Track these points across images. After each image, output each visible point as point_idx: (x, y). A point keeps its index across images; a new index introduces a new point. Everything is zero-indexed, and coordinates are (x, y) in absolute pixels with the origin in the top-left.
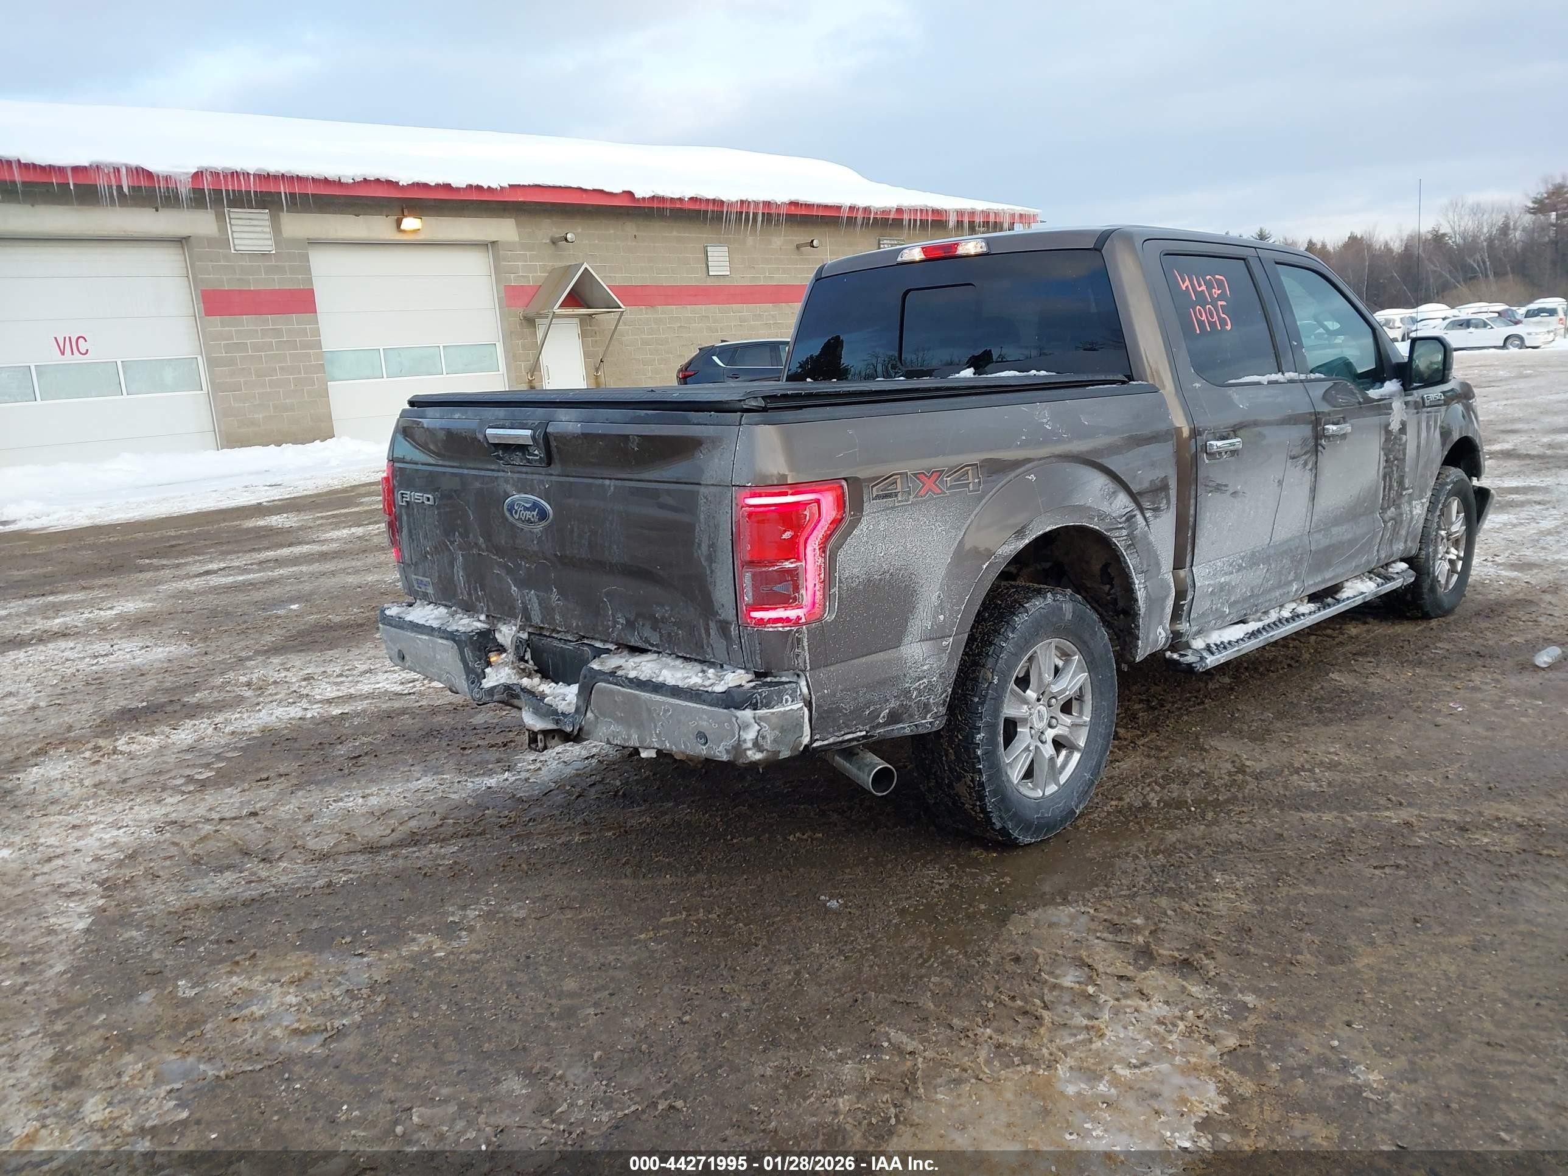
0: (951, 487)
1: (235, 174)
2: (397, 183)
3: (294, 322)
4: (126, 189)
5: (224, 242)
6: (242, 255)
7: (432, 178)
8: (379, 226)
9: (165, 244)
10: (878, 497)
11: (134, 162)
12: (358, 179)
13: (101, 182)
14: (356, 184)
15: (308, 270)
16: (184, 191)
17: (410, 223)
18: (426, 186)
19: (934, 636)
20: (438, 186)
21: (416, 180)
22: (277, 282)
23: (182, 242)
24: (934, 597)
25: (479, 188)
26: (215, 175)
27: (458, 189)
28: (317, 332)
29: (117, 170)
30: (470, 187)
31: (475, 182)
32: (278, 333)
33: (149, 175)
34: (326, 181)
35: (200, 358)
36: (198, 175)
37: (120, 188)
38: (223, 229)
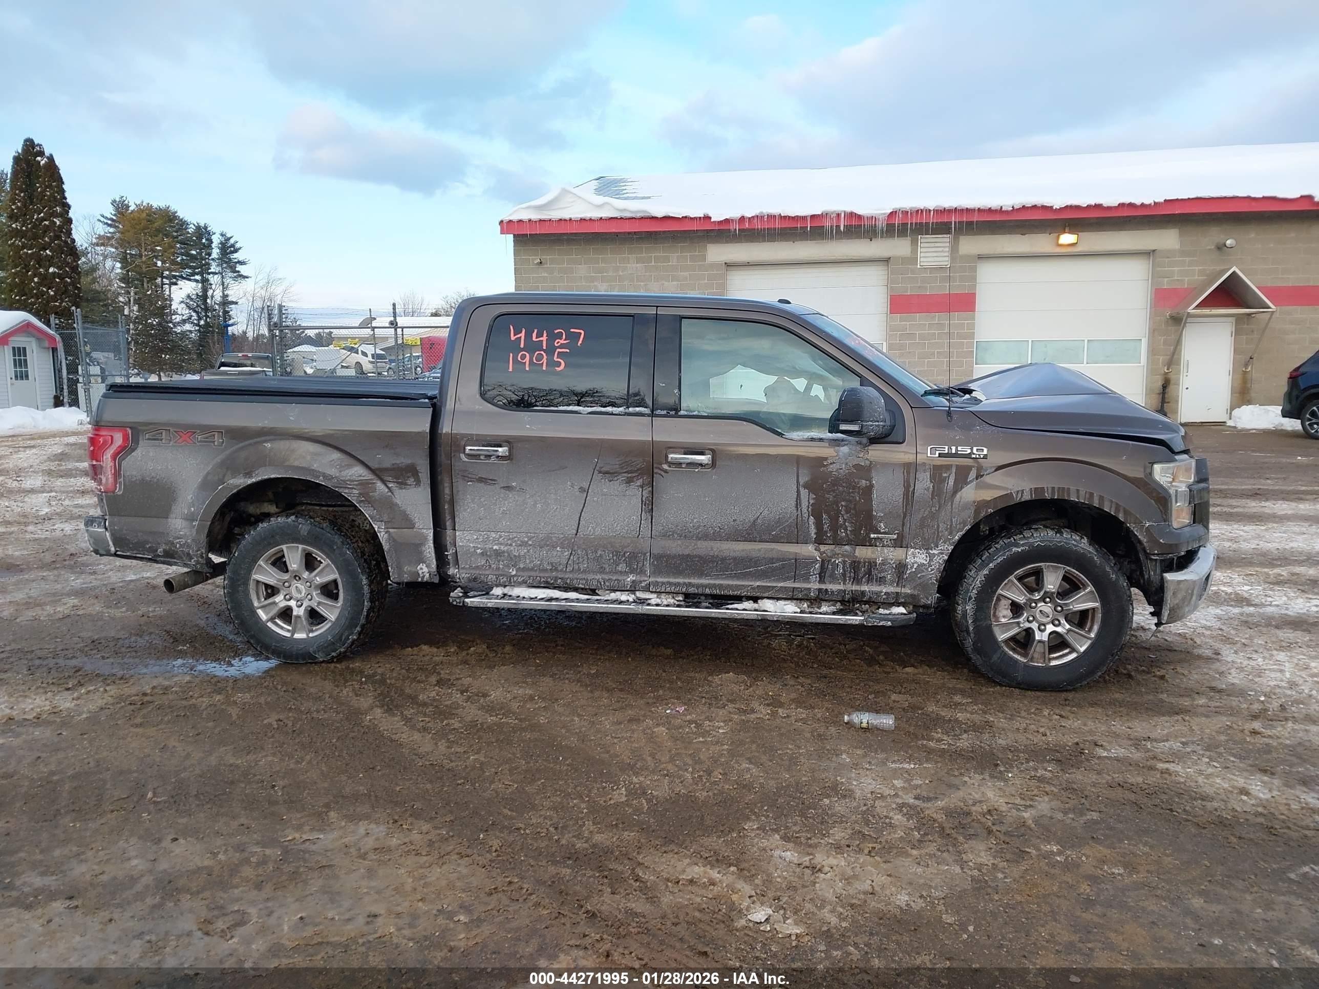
0: (201, 441)
1: (919, 212)
2: (1052, 207)
3: (957, 318)
4: (842, 228)
5: (913, 259)
6: (925, 269)
7: (1084, 200)
8: (1040, 242)
9: (876, 263)
10: (149, 439)
11: (849, 209)
12: (1016, 207)
13: (827, 224)
14: (1014, 210)
15: (974, 279)
16: (882, 224)
17: (1067, 238)
18: (1077, 208)
19: (190, 518)
20: (1089, 207)
21: (1069, 203)
22: (945, 289)
23: (887, 261)
24: (189, 497)
25: (1131, 205)
26: (905, 213)
27: (1109, 208)
28: (972, 326)
29: (838, 215)
30: (1122, 205)
31: (1127, 200)
32: (941, 326)
33: (859, 217)
34: (990, 210)
35: (885, 343)
36: (892, 214)
37: (838, 227)
38: (914, 251)
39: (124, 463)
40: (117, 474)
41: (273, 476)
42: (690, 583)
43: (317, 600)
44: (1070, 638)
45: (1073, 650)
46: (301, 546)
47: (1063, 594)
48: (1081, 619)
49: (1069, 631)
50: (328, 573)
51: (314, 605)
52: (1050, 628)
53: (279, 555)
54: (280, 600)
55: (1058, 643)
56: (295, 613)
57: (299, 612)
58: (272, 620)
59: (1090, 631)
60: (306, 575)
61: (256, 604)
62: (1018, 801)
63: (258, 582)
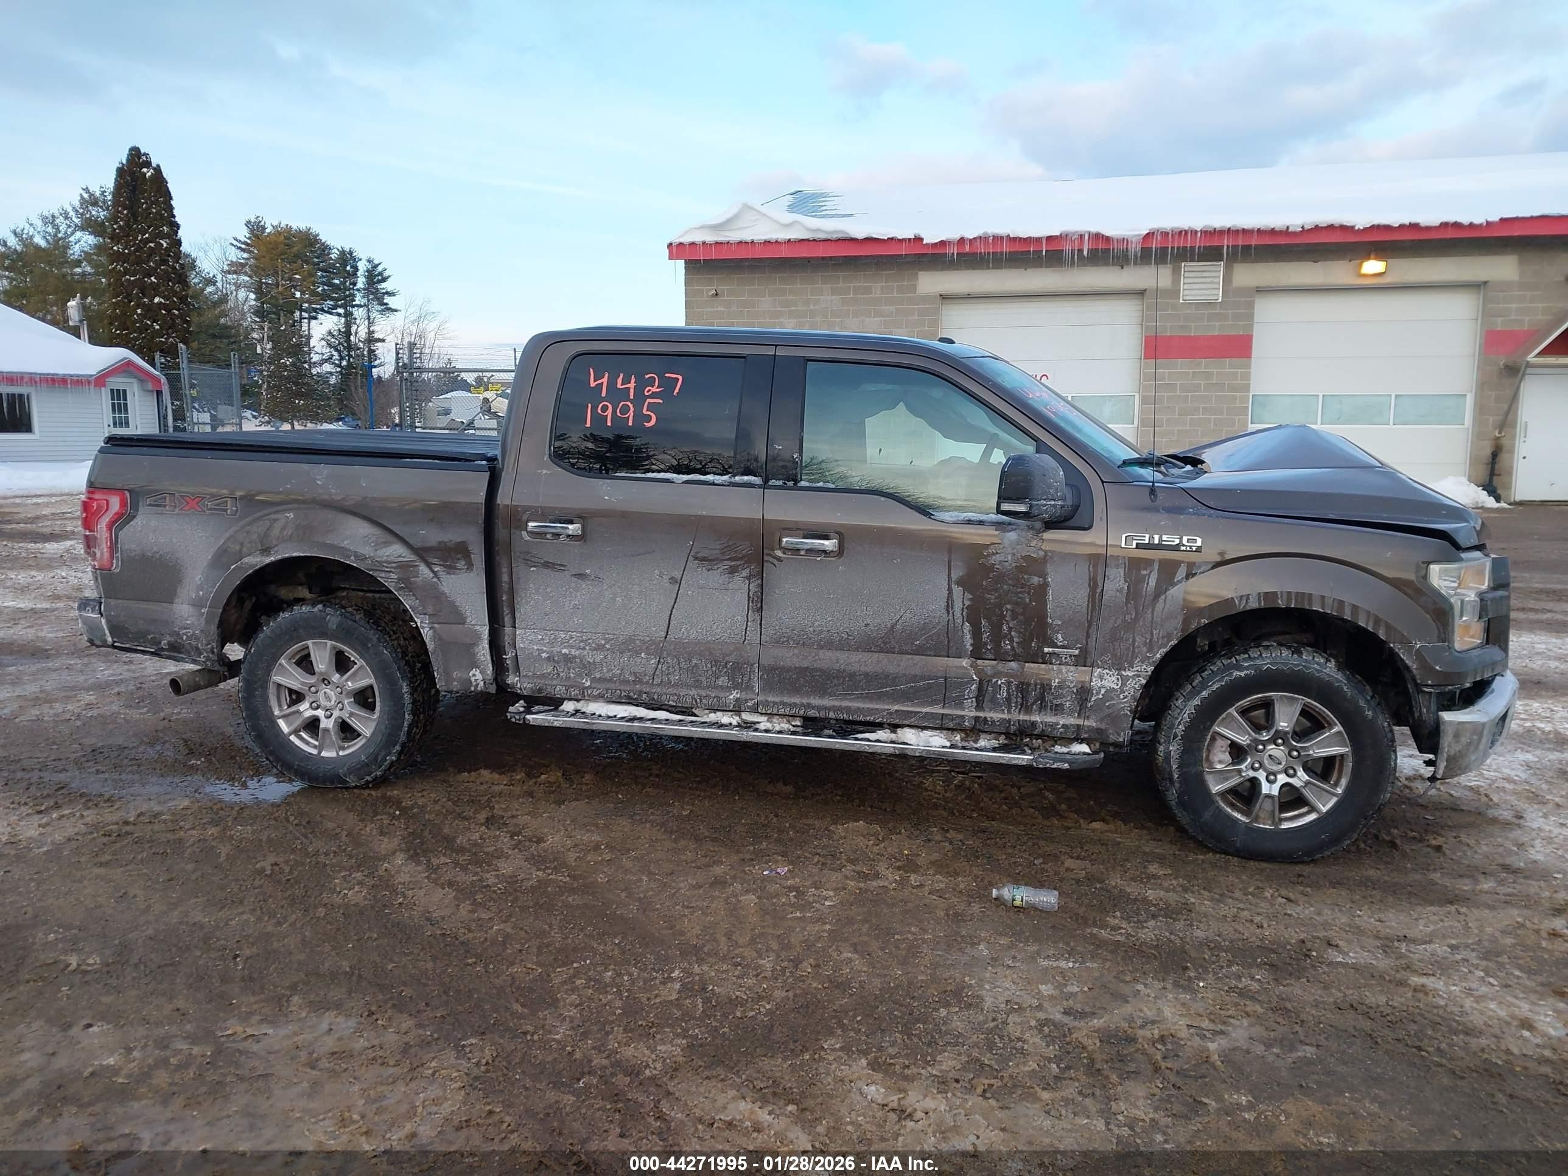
0: (210, 509)
1: (1182, 233)
2: (1353, 227)
3: (1227, 366)
4: (1085, 253)
5: (1175, 293)
6: (1188, 305)
7: (1395, 219)
8: (1337, 272)
9: (1128, 296)
10: (150, 505)
11: (1094, 229)
12: (1307, 227)
13: (1067, 248)
14: (1304, 231)
15: (1250, 316)
16: (1135, 248)
17: (1373, 266)
18: (1387, 228)
19: (197, 604)
20: (1402, 227)
21: (1376, 222)
22: (1216, 329)
23: (1141, 293)
24: (197, 578)
25: (1457, 225)
26: (1165, 234)
27: (1428, 229)
28: (1247, 376)
29: (1081, 236)
30: (1445, 225)
31: (1451, 218)
32: (1208, 375)
33: (1107, 239)
34: (1273, 232)
35: (1137, 396)
36: (1149, 236)
37: (1080, 251)
38: (1176, 281)
39: (121, 534)
40: (113, 547)
41: (295, 554)
42: (809, 704)
43: (349, 710)
44: (1308, 794)
45: (1313, 809)
46: (329, 643)
47: (1301, 734)
48: (1325, 769)
49: (1307, 783)
50: (362, 677)
51: (345, 715)
52: (1282, 779)
53: (305, 653)
54: (305, 709)
55: (1292, 799)
56: (322, 725)
57: (327, 724)
58: (296, 732)
59: (1336, 784)
60: (336, 678)
61: (277, 712)
62: (1205, 1024)
63: (279, 685)
